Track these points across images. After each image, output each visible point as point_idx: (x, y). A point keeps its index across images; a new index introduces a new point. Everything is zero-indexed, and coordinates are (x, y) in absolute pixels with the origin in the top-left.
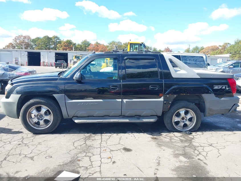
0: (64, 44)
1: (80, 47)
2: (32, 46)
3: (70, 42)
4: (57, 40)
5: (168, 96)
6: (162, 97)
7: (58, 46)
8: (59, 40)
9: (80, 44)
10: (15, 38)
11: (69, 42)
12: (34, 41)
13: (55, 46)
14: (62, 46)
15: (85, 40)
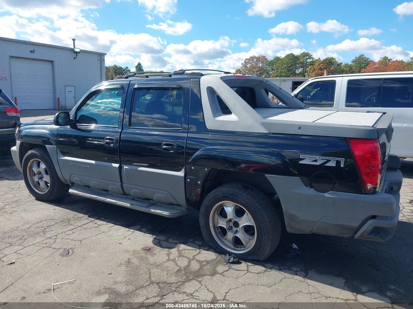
0: (319, 65)
1: (348, 69)
2: (268, 73)
3: (330, 61)
4: (308, 60)
5: (193, 168)
6: (183, 170)
7: (308, 69)
8: (311, 60)
9: (350, 63)
10: (245, 62)
11: (328, 62)
12: (271, 63)
13: (303, 70)
14: (314, 70)
15: (360, 56)
